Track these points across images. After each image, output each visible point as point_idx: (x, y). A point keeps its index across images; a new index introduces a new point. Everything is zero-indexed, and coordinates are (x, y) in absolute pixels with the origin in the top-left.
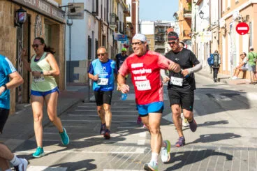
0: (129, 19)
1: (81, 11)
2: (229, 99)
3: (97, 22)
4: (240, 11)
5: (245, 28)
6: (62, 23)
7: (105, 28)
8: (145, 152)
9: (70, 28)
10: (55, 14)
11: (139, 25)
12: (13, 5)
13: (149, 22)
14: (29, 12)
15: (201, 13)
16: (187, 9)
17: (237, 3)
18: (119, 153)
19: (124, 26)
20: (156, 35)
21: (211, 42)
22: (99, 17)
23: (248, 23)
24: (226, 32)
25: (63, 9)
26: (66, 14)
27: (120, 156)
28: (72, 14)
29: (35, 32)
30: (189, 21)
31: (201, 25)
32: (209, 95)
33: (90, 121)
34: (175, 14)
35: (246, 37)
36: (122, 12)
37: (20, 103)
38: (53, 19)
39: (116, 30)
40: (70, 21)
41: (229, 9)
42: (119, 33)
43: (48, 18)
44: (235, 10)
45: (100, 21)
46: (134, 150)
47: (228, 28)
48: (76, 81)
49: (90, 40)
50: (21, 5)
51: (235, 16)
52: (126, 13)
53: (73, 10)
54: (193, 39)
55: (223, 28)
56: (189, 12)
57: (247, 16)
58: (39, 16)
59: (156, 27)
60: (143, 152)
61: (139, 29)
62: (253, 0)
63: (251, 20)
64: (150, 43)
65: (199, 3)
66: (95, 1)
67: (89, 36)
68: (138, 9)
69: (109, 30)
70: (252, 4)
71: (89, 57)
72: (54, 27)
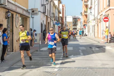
0: (61, 15)
1: (37, 12)
2: (98, 49)
3: (45, 16)
4: (106, 12)
5: (107, 20)
6: (28, 17)
7: (49, 19)
8: (58, 70)
9: (33, 19)
10: (25, 13)
11: (66, 18)
12: (5, 10)
13: (70, 16)
14: (12, 12)
15: (91, 12)
16: (86, 11)
17: (105, 8)
19: (58, 18)
20: (73, 22)
21: (95, 25)
22: (46, 14)
23: (108, 17)
24: (100, 21)
25: (29, 11)
26: (30, 13)
27: (47, 72)
28: (33, 13)
29: (15, 21)
30: (86, 16)
31: (91, 18)
32: (90, 48)
33: (38, 59)
34: (81, 13)
35: (108, 23)
36: (57, 12)
37: (9, 52)
39: (55, 20)
41: (102, 11)
42: (56, 21)
43: (21, 15)
44: (104, 12)
45: (47, 16)
46: (54, 70)
47: (101, 19)
48: (35, 42)
49: (42, 25)
50: (8, 9)
51: (104, 14)
52: (59, 12)
53: (33, 12)
54: (88, 24)
55: (99, 19)
56: (87, 12)
57: (108, 14)
58: (18, 14)
59: (73, 19)
60: (57, 70)
61: (66, 20)
62: (111, 8)
63: (110, 16)
64: (71, 25)
65: (91, 8)
66: (44, 7)
67: (41, 23)
68: (65, 10)
69: (51, 20)
70: (110, 9)
71: (42, 32)
72: (25, 19)
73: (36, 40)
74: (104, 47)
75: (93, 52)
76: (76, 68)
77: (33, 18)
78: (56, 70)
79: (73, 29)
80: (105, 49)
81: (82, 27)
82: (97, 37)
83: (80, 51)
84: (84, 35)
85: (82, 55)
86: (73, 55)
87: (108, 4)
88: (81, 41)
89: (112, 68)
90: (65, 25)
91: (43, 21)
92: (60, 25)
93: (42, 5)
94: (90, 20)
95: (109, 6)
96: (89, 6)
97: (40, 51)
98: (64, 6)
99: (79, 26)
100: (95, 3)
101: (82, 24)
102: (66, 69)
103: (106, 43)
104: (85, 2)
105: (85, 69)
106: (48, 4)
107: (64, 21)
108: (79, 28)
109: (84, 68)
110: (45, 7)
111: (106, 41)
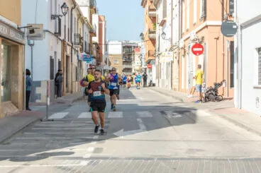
0: (95, 39)
1: (41, 32)
2: (180, 116)
3: (60, 43)
4: (197, 33)
5: (200, 49)
6: (21, 44)
7: (69, 48)
8: (88, 164)
9: (32, 48)
10: (13, 35)
11: (106, 45)
13: (117, 42)
15: (164, 33)
16: (152, 30)
17: (195, 24)
18: (64, 165)
19: (90, 46)
20: (124, 55)
21: (172, 62)
22: (62, 38)
23: (203, 44)
24: (185, 52)
25: (23, 30)
26: (26, 35)
27: (64, 169)
28: (31, 35)
30: (153, 41)
31: (164, 45)
32: (163, 112)
33: (44, 138)
34: (142, 35)
35: (201, 57)
36: (88, 33)
38: (11, 40)
39: (81, 50)
40: (32, 42)
41: (187, 30)
42: (84, 53)
43: (5, 39)
44: (192, 32)
45: (63, 41)
46: (79, 163)
47: (187, 49)
48: (38, 101)
49: (52, 61)
51: (192, 38)
52: (92, 33)
53: (32, 31)
54: (157, 59)
55: (182, 48)
56: (154, 32)
57: (203, 38)
59: (124, 47)
60: (86, 164)
61: (106, 50)
62: (208, 22)
63: (206, 41)
64: (118, 63)
65: (163, 23)
66: (58, 21)
67: (51, 57)
68: (105, 29)
69: (73, 51)
70: (207, 26)
71: (52, 77)
72: (13, 48)
73: (39, 97)
74: (193, 112)
75: (169, 124)
76: (129, 159)
77: (32, 45)
78: (84, 163)
79: (123, 71)
80: (195, 115)
81: (143, 66)
82: (177, 88)
83: (138, 120)
84: (148, 85)
85: (144, 130)
86: (122, 130)
87: (201, 13)
88: (142, 99)
89: (210, 159)
90: (106, 62)
91: (55, 53)
92: (93, 61)
93: (53, 17)
94: (162, 50)
95: (205, 18)
96: (160, 19)
97: (49, 120)
98: (102, 18)
99: (136, 64)
100: (174, 11)
101: (143, 60)
102: (107, 161)
103: (198, 101)
104: (150, 10)
105: (149, 161)
106: (67, 15)
107: (103, 53)
108: (138, 68)
109: (148, 159)
110: (60, 20)
111: (198, 99)
